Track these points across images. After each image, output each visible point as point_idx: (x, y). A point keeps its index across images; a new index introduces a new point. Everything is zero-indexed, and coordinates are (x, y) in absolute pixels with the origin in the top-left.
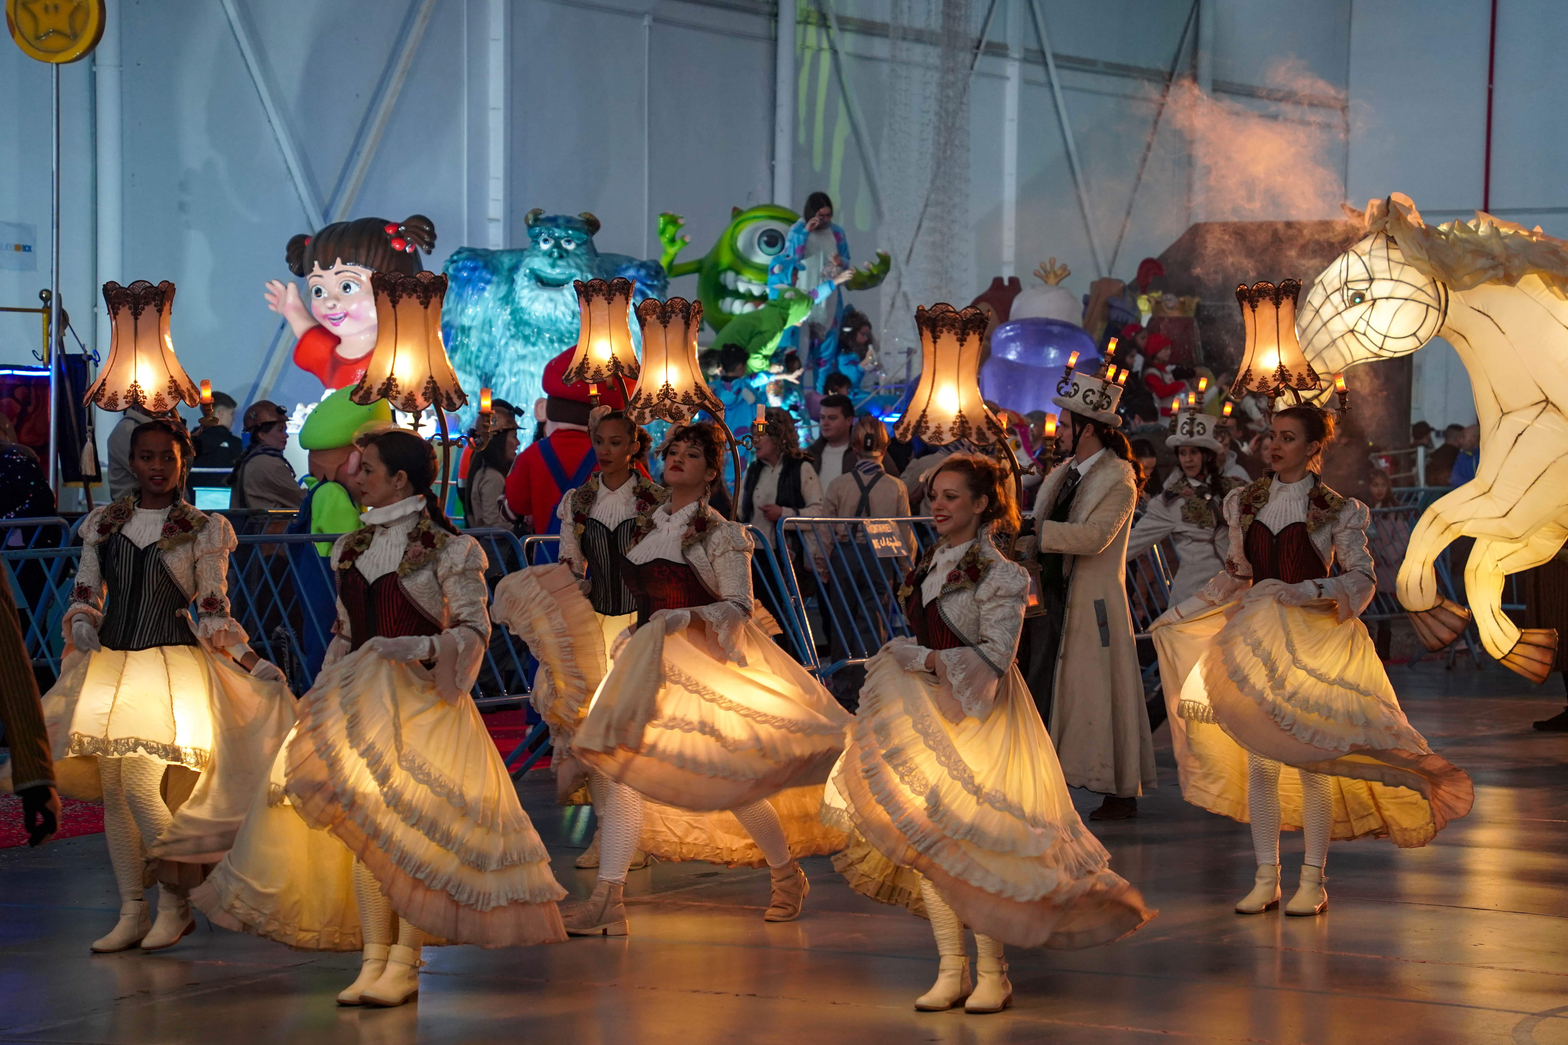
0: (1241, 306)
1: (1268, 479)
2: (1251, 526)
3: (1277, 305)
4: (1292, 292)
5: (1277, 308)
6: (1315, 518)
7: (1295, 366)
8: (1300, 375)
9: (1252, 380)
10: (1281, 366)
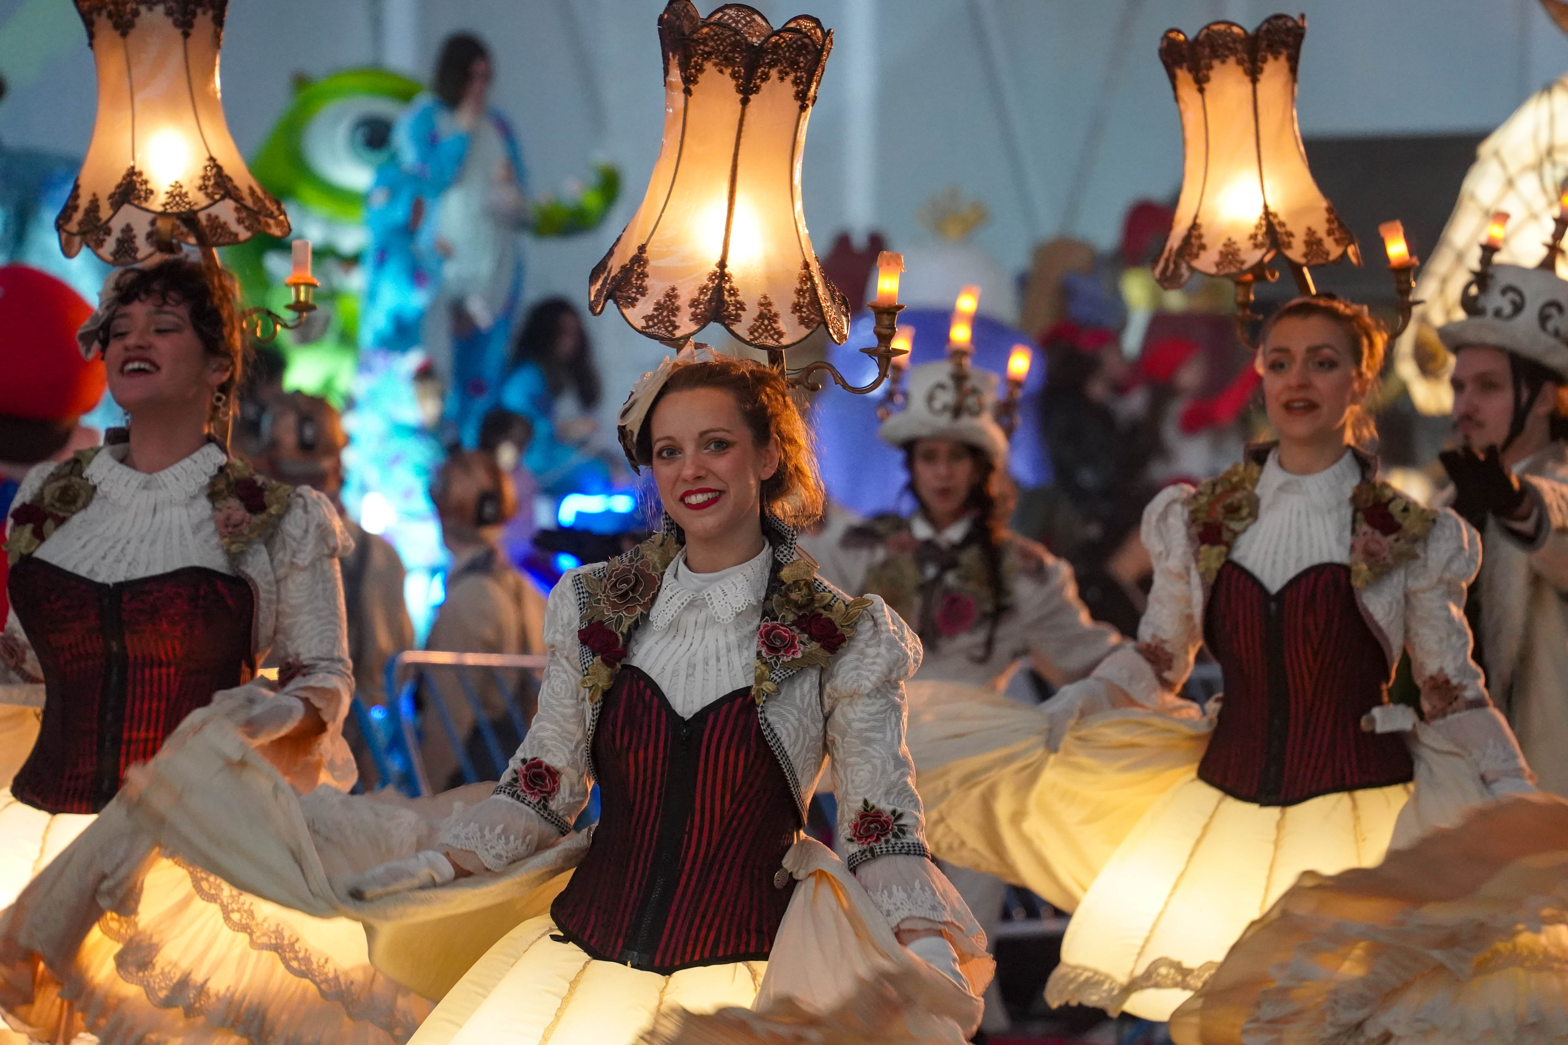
0: (1173, 78)
1: (1254, 467)
2: (1220, 573)
3: (1254, 75)
4: (1285, 44)
5: (1254, 81)
6: (1370, 555)
7: (1299, 213)
8: (1310, 232)
9: (1203, 247)
10: (1267, 213)
